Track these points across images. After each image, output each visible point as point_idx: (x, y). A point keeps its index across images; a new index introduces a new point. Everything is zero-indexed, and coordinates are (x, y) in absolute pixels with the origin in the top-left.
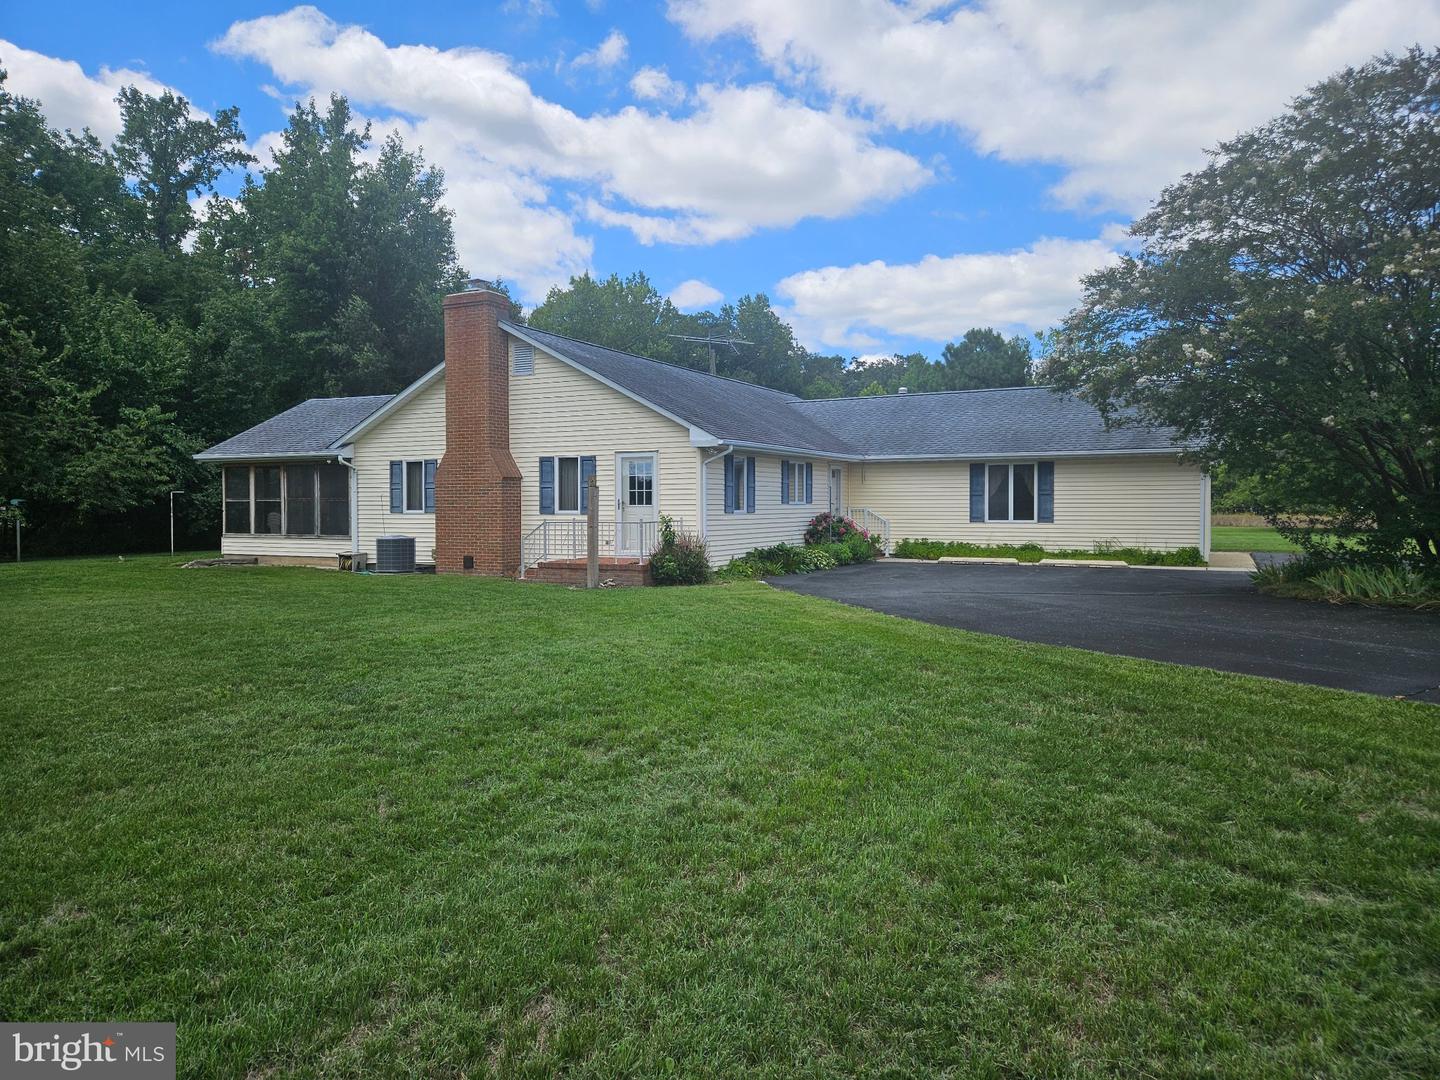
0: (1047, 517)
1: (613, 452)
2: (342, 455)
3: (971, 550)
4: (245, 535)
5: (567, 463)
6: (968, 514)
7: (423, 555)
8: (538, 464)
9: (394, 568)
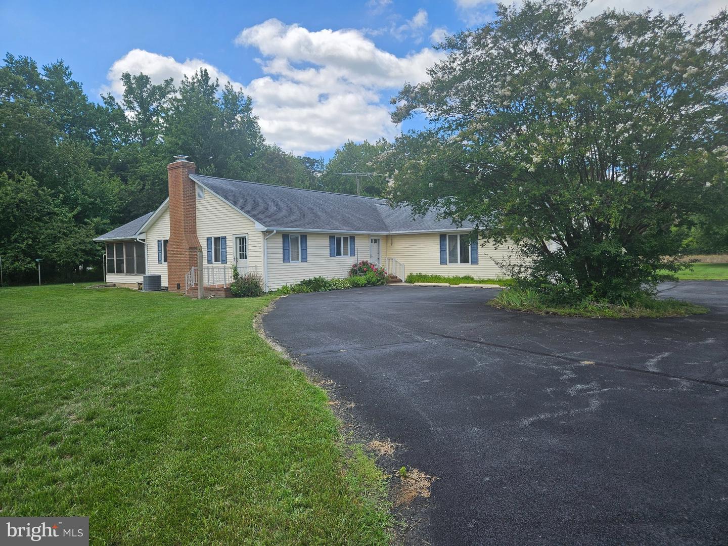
0: (475, 262)
1: (231, 234)
2: (139, 238)
3: (440, 279)
4: (113, 274)
5: (217, 239)
6: (439, 260)
7: (165, 283)
8: (206, 241)
9: (149, 289)
